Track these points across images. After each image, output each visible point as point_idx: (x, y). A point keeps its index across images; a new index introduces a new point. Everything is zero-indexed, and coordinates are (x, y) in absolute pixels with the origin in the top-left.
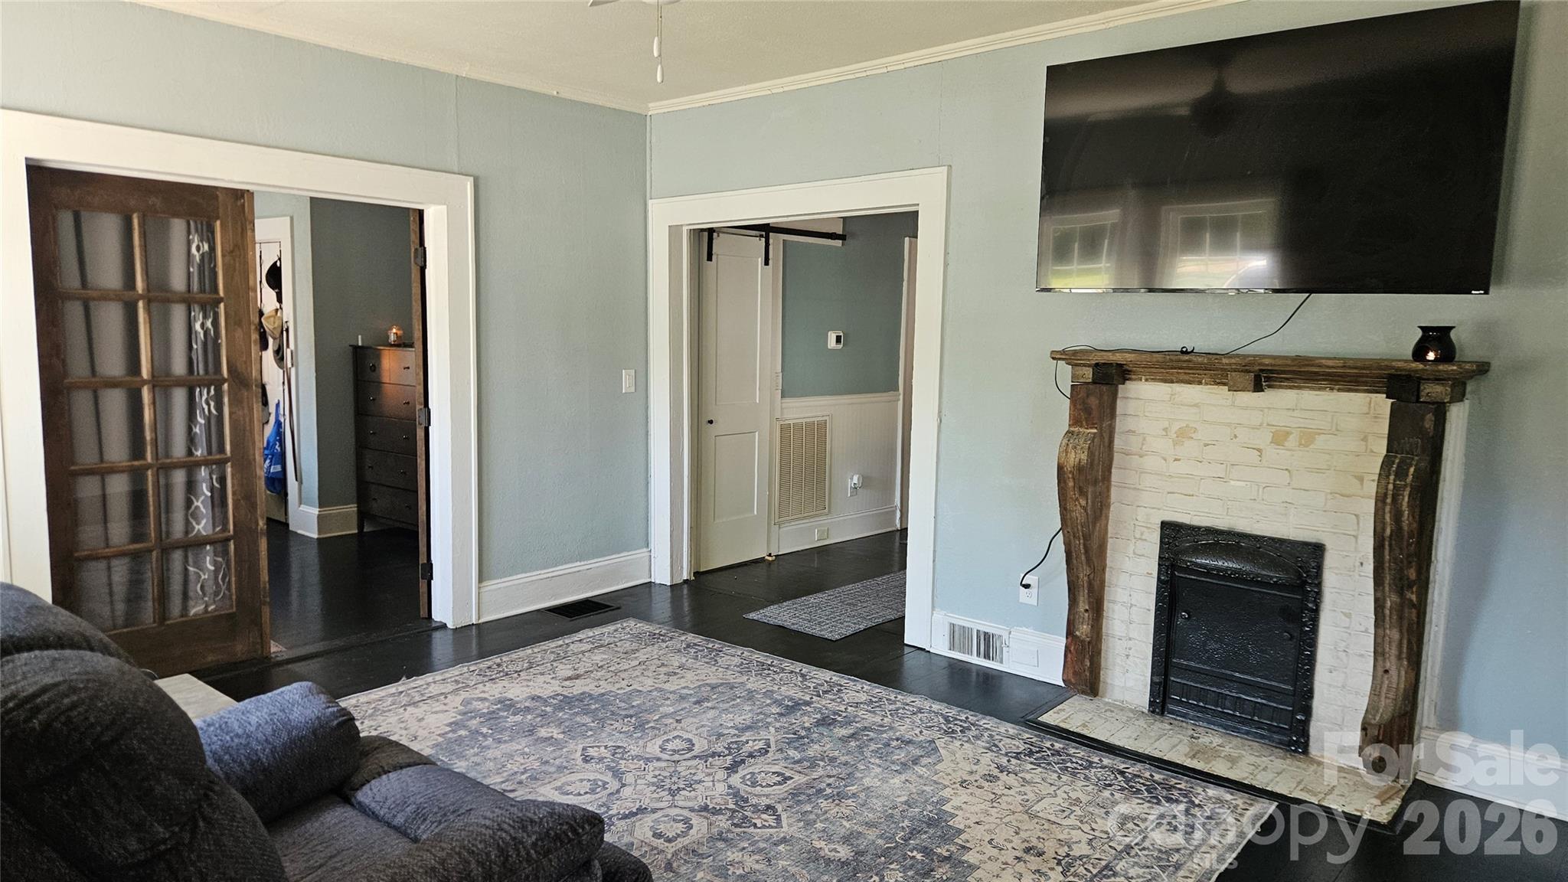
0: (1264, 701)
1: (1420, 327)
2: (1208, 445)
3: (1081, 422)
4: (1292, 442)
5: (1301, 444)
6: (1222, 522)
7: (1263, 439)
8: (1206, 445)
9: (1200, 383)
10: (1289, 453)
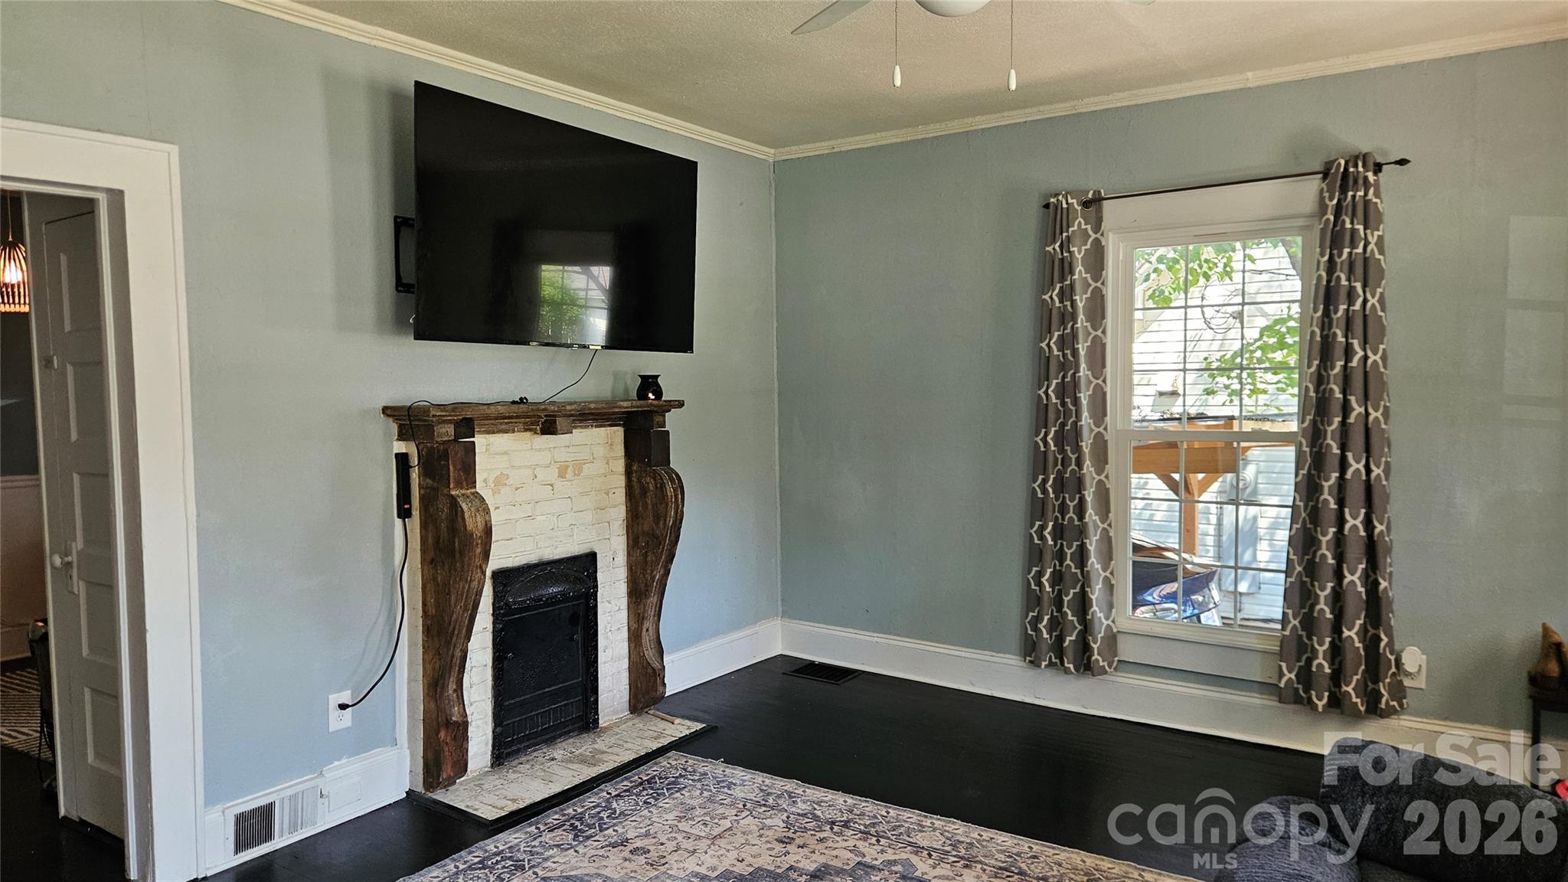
0: (565, 702)
1: (640, 376)
2: (518, 488)
3: (461, 484)
4: (569, 474)
5: (575, 474)
6: (531, 558)
7: (552, 474)
8: (517, 489)
9: (514, 432)
10: (569, 483)
